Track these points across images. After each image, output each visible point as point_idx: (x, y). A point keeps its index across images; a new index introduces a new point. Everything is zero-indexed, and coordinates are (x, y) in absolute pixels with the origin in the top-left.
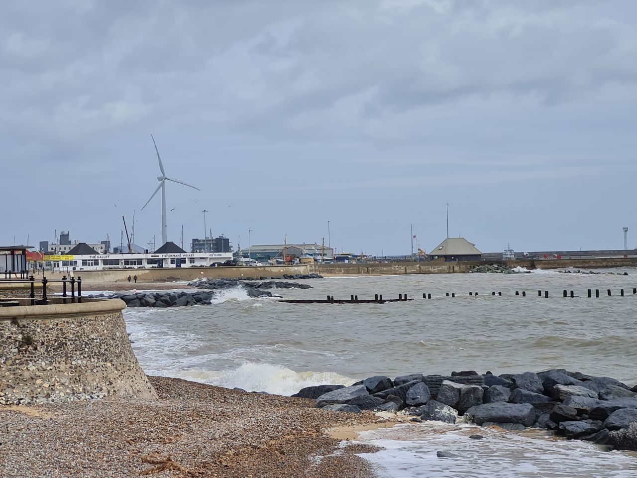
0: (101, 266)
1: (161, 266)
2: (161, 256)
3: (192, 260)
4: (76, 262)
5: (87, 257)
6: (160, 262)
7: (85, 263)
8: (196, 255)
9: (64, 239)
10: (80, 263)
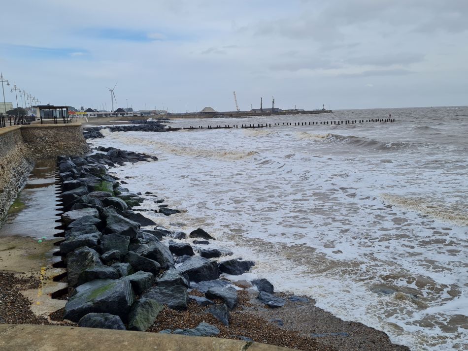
0: (96, 116)
1: (117, 116)
2: (117, 113)
3: (127, 114)
4: (87, 115)
5: (91, 113)
6: (116, 115)
7: (91, 115)
8: (129, 112)
9: (82, 108)
10: (89, 115)
